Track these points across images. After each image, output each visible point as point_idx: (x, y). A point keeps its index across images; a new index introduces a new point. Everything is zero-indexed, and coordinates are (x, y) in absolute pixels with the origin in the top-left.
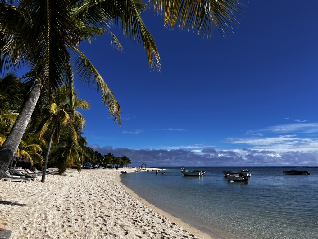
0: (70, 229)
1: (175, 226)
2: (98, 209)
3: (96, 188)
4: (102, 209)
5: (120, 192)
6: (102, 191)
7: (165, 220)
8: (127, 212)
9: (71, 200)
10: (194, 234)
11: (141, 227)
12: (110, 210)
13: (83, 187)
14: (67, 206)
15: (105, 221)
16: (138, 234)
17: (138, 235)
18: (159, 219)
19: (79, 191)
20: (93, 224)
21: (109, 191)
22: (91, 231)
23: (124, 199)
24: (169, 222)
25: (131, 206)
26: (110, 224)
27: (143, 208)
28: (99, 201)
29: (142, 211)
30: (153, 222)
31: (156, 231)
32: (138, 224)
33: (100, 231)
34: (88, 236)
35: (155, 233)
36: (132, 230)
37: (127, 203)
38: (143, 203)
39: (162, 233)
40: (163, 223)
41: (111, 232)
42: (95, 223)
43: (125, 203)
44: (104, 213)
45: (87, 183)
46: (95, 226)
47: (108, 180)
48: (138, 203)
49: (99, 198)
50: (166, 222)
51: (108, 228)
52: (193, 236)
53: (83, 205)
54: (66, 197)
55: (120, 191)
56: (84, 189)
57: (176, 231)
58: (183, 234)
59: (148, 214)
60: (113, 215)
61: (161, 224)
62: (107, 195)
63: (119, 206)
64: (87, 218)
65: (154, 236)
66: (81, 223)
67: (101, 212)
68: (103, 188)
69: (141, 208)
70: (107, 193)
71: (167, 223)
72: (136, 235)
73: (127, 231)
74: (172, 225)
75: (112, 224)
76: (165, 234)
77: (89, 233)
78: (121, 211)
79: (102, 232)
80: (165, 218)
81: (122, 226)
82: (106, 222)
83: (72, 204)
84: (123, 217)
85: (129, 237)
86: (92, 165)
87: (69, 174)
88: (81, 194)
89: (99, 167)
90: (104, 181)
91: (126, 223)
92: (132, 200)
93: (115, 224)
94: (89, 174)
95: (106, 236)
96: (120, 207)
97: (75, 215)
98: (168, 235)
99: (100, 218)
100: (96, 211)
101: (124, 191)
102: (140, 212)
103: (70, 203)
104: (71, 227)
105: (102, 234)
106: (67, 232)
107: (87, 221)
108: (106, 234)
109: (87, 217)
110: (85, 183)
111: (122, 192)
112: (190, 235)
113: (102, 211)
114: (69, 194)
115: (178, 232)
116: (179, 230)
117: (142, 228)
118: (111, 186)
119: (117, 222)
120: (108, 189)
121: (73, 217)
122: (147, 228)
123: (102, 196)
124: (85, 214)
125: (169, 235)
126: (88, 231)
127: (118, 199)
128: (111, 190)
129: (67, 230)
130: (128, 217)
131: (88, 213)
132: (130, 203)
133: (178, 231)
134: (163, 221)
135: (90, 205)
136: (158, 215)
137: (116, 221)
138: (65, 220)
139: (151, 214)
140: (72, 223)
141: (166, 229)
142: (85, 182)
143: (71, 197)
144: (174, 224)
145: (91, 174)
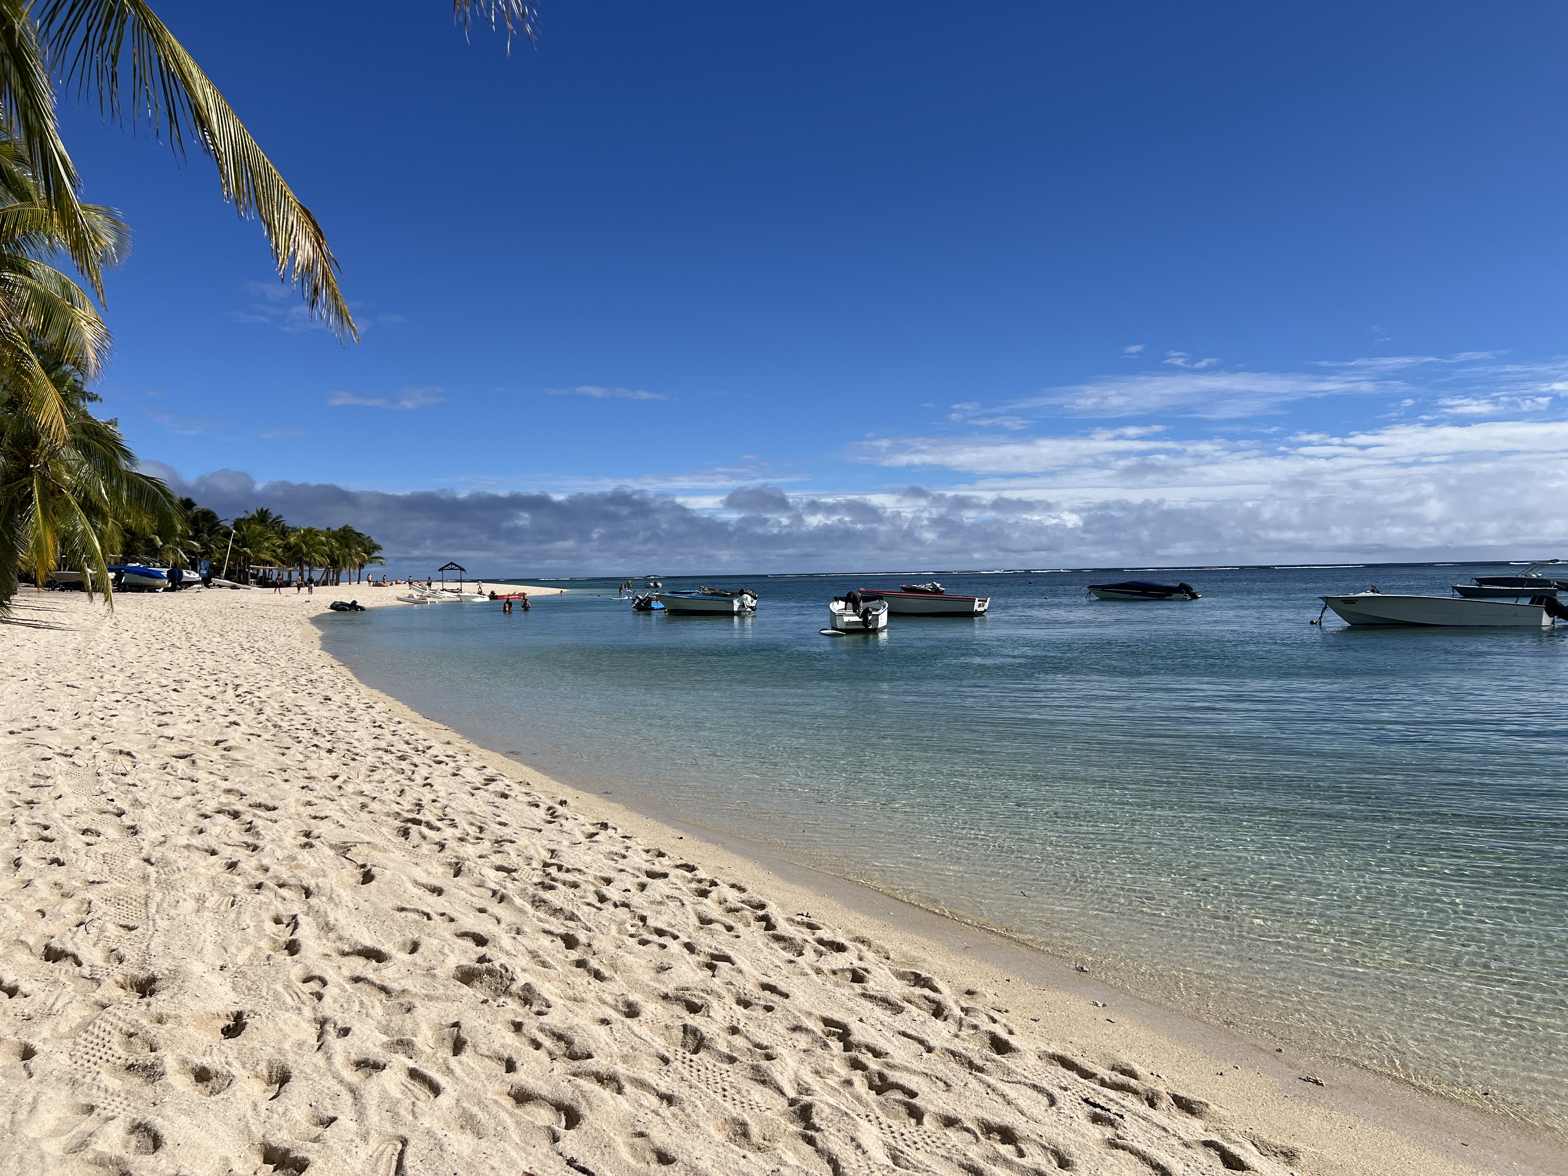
0: (58, 874)
1: (610, 831)
2: (212, 778)
3: (195, 684)
4: (231, 777)
5: (328, 699)
6: (231, 692)
7: (560, 810)
8: (367, 788)
9: (54, 740)
10: (698, 860)
11: (442, 847)
12: (278, 778)
13: (122, 677)
14: (32, 769)
15: (250, 828)
16: (424, 879)
17: (424, 882)
18: (533, 809)
19: (99, 698)
20: (188, 847)
21: (269, 692)
22: (177, 876)
23: (351, 727)
24: (582, 819)
25: (387, 758)
26: (278, 841)
27: (452, 764)
28: (217, 743)
29: (446, 780)
30: (500, 824)
31: (514, 860)
32: (424, 838)
33: (226, 876)
34: (162, 900)
35: (509, 871)
36: (392, 860)
37: (370, 745)
38: (448, 743)
39: (546, 865)
40: (550, 822)
41: (285, 876)
42: (197, 841)
43: (356, 744)
44: (243, 795)
45: (146, 658)
46: (196, 856)
47: (261, 644)
48: (427, 744)
49: (214, 729)
50: (563, 822)
51: (266, 861)
52: (691, 869)
53: (124, 763)
54: (26, 726)
55: (329, 693)
56: (128, 689)
57: (612, 856)
58: (647, 866)
59: (479, 789)
60: (292, 800)
61: (540, 831)
62: (260, 712)
63: (326, 762)
64: (151, 819)
65: (508, 880)
66: (118, 848)
67: (229, 791)
68: (237, 681)
69: (443, 766)
70: (257, 705)
71: (568, 825)
72: (416, 883)
73: (369, 867)
74: (593, 830)
75: (288, 841)
76: (560, 868)
77: (167, 885)
78: (338, 782)
79: (238, 879)
80: (563, 803)
81: (343, 849)
82: (258, 833)
83: (60, 760)
84: (345, 808)
85: (380, 891)
86: (165, 574)
87: (36, 615)
88: (113, 712)
89: (206, 582)
90: (238, 650)
91: (362, 835)
92: (394, 733)
93: (305, 840)
94: (155, 614)
95: (261, 897)
96: (330, 764)
97: (83, 812)
98: (576, 874)
99: (223, 819)
100: (200, 786)
101: (350, 690)
102: (437, 782)
103: (49, 754)
104: (61, 864)
105: (238, 890)
106: (43, 890)
107: (150, 835)
108: (259, 886)
109: (149, 816)
110: (129, 657)
111: (337, 699)
112: (677, 867)
113: (236, 787)
114: (41, 713)
115: (624, 857)
116: (628, 848)
117: (447, 852)
118: (276, 671)
119: (316, 832)
120: (262, 683)
121: (73, 822)
122: (469, 851)
123: (233, 718)
124: (136, 803)
125: (580, 871)
126: (158, 882)
127: (322, 731)
128: (278, 689)
129: (38, 882)
130: (374, 806)
131: (156, 797)
132: (383, 744)
133: (623, 852)
134: (552, 814)
135: (167, 759)
136: (524, 790)
137: (309, 827)
138: (25, 837)
139: (491, 787)
140: (64, 848)
141: (564, 849)
142: (131, 652)
143: (50, 728)
144: (605, 826)
145: (167, 616)
